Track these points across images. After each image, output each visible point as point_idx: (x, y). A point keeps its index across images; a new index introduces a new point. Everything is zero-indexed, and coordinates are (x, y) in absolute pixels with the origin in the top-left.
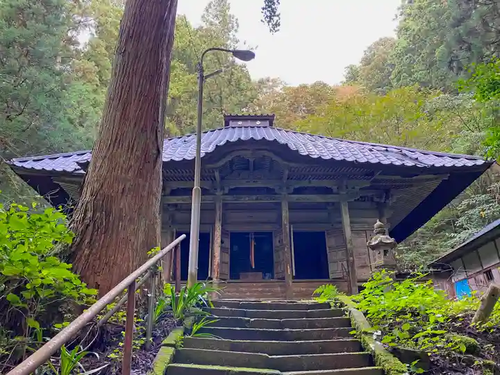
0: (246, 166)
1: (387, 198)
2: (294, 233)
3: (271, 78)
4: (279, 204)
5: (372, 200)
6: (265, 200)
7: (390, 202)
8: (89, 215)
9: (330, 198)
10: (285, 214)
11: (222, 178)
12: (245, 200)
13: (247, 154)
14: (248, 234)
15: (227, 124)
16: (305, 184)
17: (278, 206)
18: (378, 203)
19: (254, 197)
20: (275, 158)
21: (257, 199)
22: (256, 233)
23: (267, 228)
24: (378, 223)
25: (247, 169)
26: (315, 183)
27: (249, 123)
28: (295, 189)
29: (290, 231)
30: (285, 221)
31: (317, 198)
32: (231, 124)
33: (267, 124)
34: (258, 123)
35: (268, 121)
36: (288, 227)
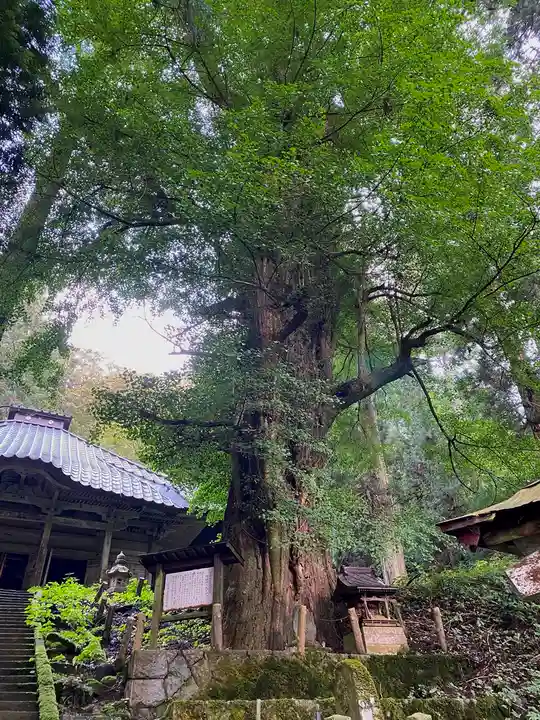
0: (16, 479)
1: (159, 532)
2: (52, 559)
4: (43, 525)
5: (145, 532)
6: (30, 520)
7: (161, 537)
9: (97, 525)
10: (46, 535)
12: (6, 515)
13: (23, 473)
15: (12, 416)
16: (75, 507)
17: (40, 528)
19: (17, 514)
20: (48, 478)
21: (19, 517)
22: (9, 555)
23: (25, 550)
24: (122, 554)
25: (18, 483)
26: (86, 508)
27: (40, 421)
28: (64, 511)
29: (48, 555)
30: (43, 544)
31: (84, 524)
32: (17, 417)
33: (61, 426)
34: (51, 422)
35: (63, 423)
36: (45, 552)
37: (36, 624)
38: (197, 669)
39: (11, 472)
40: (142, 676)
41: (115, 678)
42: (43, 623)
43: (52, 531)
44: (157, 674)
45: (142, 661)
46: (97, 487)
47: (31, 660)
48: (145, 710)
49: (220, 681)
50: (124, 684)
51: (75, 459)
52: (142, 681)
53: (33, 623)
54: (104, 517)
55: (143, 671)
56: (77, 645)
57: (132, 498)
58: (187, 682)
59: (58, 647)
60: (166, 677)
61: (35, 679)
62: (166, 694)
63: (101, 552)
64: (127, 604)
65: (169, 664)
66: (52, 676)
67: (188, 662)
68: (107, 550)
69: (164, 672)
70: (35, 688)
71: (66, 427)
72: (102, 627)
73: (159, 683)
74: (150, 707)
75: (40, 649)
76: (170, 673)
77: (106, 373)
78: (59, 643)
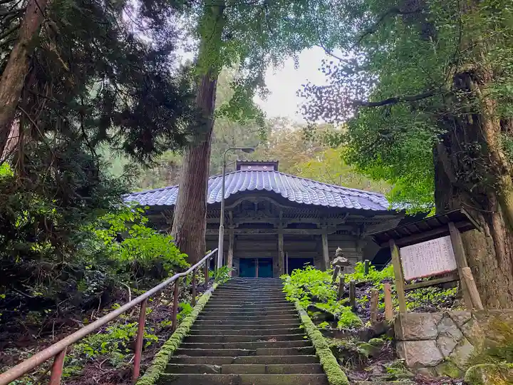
0: (251, 206)
1: (361, 232)
2: (288, 259)
3: (281, 117)
4: (277, 236)
5: (350, 234)
6: (268, 233)
7: (365, 235)
8: (179, 238)
9: (314, 232)
10: (281, 242)
11: (234, 216)
12: (251, 232)
13: (253, 199)
14: (253, 260)
15: (238, 168)
16: (296, 221)
17: (276, 238)
18: (355, 236)
19: (258, 230)
20: (273, 202)
21: (260, 232)
22: (260, 260)
23: (269, 255)
24: (339, 249)
25: (253, 209)
26: (304, 220)
27: (258, 168)
28: (288, 225)
29: (285, 256)
30: (280, 249)
31: (305, 232)
32: (242, 168)
33: (272, 168)
34: (265, 167)
35: (273, 167)
36: (282, 253)
37: (295, 299)
38: (467, 328)
39: (247, 202)
40: (412, 338)
41: (381, 340)
42: (300, 299)
43: (284, 240)
44: (428, 335)
45: (410, 324)
46: (309, 203)
47: (301, 327)
48: (425, 370)
49: (496, 340)
50: (393, 345)
51: (288, 188)
52: (413, 343)
53: (292, 299)
54: (319, 226)
55: (413, 333)
56: (335, 314)
57: (337, 208)
58: (460, 343)
59: (318, 315)
60: (437, 338)
61: (310, 344)
62: (442, 355)
63: (322, 251)
64: (359, 281)
65: (436, 325)
66: (324, 341)
67: (455, 323)
68: (326, 248)
69: (434, 333)
70: (314, 351)
71: (276, 169)
72: (347, 299)
73: (431, 344)
74: (428, 366)
75: (305, 318)
76: (439, 335)
77: (293, 130)
78: (319, 313)
